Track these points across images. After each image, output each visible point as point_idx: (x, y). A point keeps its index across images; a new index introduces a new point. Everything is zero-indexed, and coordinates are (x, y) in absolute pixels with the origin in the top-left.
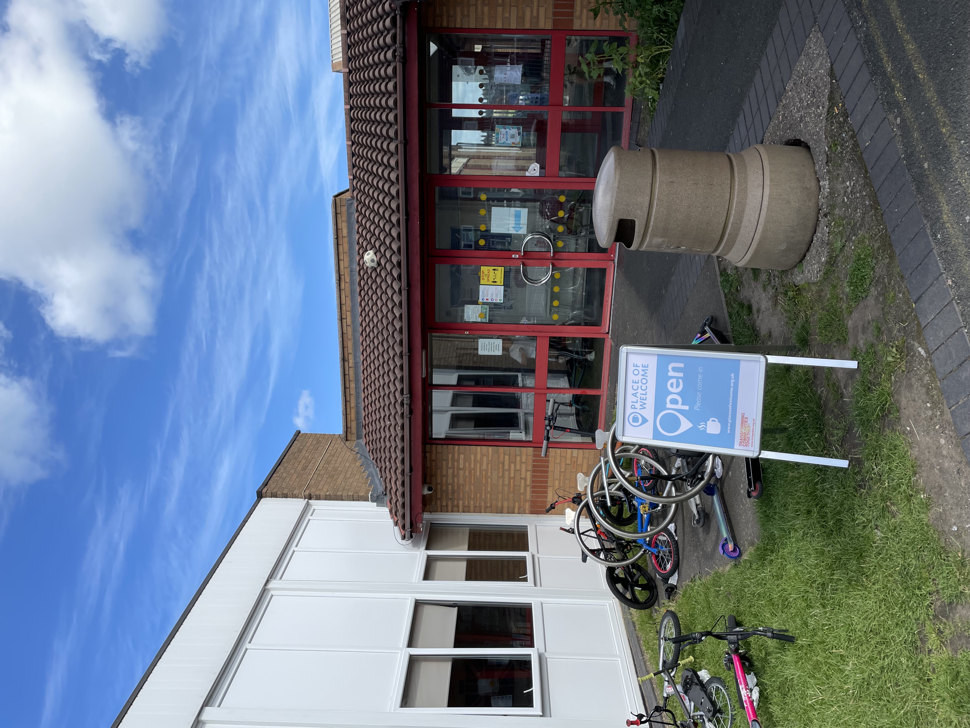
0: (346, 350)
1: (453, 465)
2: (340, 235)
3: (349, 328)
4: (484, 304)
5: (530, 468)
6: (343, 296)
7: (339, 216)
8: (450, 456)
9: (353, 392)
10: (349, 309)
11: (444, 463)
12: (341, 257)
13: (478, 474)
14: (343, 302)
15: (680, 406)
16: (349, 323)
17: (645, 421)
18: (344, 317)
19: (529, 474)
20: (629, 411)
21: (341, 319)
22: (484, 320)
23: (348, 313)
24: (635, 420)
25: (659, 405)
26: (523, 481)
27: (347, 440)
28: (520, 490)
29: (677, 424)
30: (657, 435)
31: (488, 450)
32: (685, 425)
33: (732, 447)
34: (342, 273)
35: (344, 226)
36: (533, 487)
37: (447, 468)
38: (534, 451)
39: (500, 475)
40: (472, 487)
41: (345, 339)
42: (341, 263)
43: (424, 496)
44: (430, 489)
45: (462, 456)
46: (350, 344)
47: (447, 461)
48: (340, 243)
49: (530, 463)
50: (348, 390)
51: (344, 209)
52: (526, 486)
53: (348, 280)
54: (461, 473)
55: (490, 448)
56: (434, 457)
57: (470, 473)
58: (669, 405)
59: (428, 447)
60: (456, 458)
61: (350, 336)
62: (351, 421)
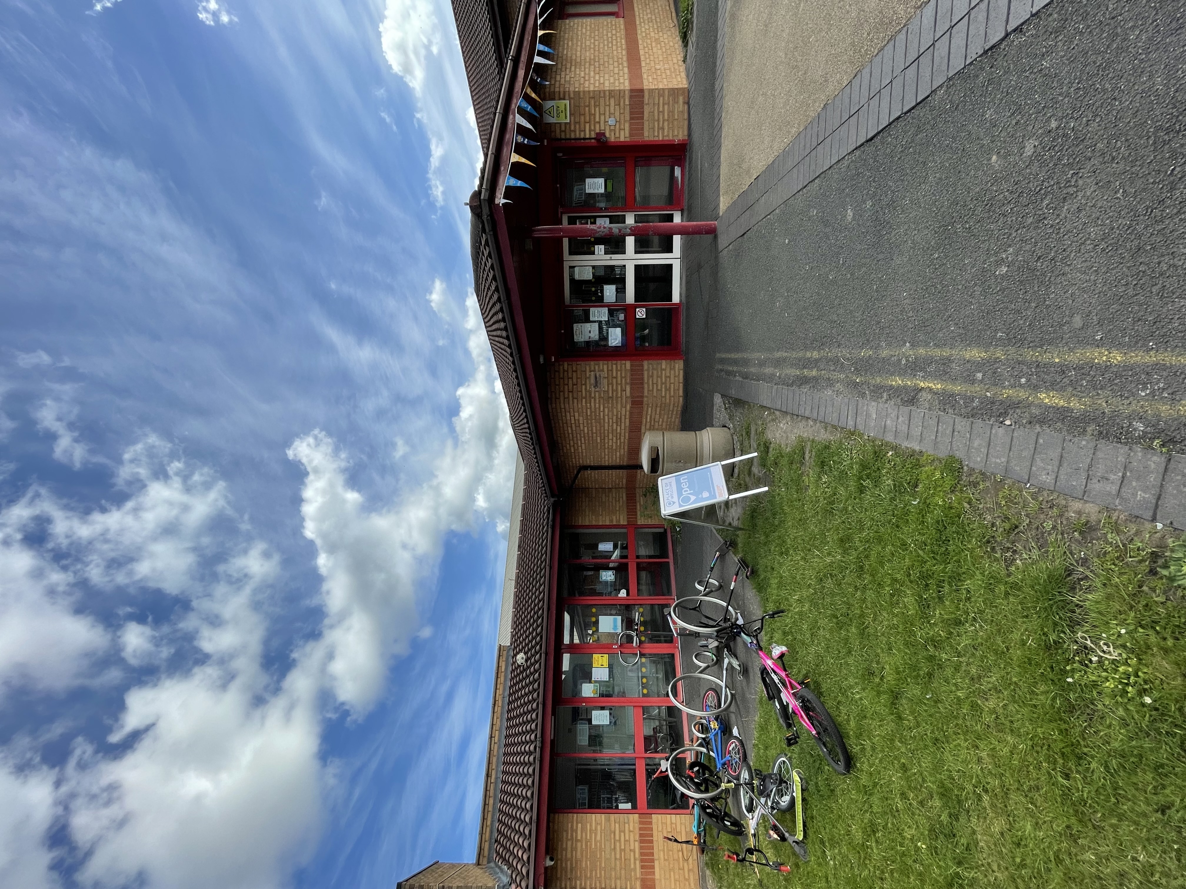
0: (490, 765)
1: (572, 835)
2: (500, 671)
3: (496, 745)
4: (596, 682)
5: (637, 838)
6: (495, 718)
7: (501, 657)
8: (570, 825)
9: (490, 809)
10: (498, 728)
11: (565, 834)
12: (498, 687)
13: (593, 847)
14: (495, 723)
15: (689, 492)
16: (496, 741)
17: (674, 503)
18: (493, 735)
19: (637, 844)
20: (666, 501)
21: (491, 737)
22: (596, 696)
23: (497, 732)
24: (670, 504)
25: (680, 494)
26: (632, 854)
27: (479, 864)
28: (630, 865)
29: (689, 499)
30: (680, 506)
31: (601, 817)
32: (693, 498)
33: (716, 498)
34: (497, 699)
35: (503, 665)
36: (642, 861)
37: (567, 840)
38: (640, 818)
39: (613, 847)
40: (588, 862)
41: (491, 756)
42: (498, 691)
43: (546, 868)
44: (552, 859)
45: (580, 825)
46: (494, 760)
47: (567, 831)
48: (499, 676)
49: (637, 831)
50: (487, 806)
51: (505, 653)
52: (635, 859)
53: (500, 705)
54: (579, 844)
55: (603, 816)
56: (556, 827)
57: (586, 845)
58: (684, 493)
59: (552, 815)
60: (575, 827)
61: (495, 753)
62: (485, 841)
